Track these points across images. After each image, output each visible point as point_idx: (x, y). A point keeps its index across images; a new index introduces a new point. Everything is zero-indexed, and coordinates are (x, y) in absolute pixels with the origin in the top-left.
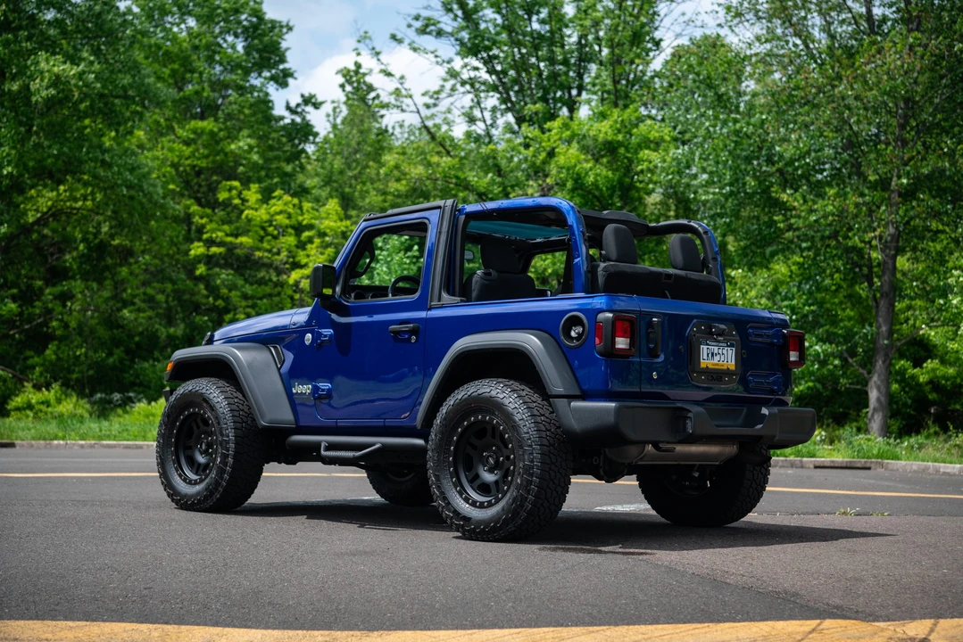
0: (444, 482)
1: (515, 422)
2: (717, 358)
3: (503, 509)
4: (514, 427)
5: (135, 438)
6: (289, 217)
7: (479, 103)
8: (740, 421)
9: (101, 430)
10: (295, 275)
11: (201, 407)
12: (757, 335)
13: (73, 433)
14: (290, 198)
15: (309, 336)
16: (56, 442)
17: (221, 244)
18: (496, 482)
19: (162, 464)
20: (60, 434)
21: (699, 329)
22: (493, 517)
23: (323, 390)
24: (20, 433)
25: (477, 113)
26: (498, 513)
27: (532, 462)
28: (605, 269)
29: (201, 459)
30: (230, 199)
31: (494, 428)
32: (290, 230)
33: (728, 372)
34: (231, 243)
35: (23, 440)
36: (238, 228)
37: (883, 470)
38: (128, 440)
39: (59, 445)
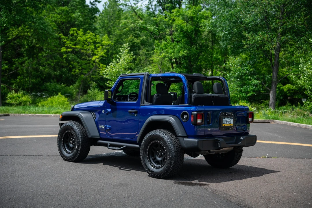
0: (146, 160)
1: (167, 144)
2: (227, 123)
3: (163, 169)
4: (167, 146)
5: (46, 113)
6: (92, 39)
7: (151, 3)
8: (234, 141)
9: (36, 110)
10: (94, 58)
11: (71, 131)
12: (239, 114)
13: (27, 111)
14: (92, 33)
15: (104, 111)
16: (22, 114)
17: (71, 48)
18: (161, 161)
19: (59, 146)
20: (23, 112)
21: (222, 114)
22: (160, 171)
23: (108, 128)
24: (11, 111)
25: (150, 6)
26: (162, 170)
27: (172, 156)
28: (194, 96)
29: (71, 146)
30: (74, 33)
31: (160, 145)
32: (92, 43)
33: (231, 127)
34: (74, 47)
35: (12, 113)
36: (76, 43)
37: (274, 123)
38: (44, 114)
39: (23, 115)
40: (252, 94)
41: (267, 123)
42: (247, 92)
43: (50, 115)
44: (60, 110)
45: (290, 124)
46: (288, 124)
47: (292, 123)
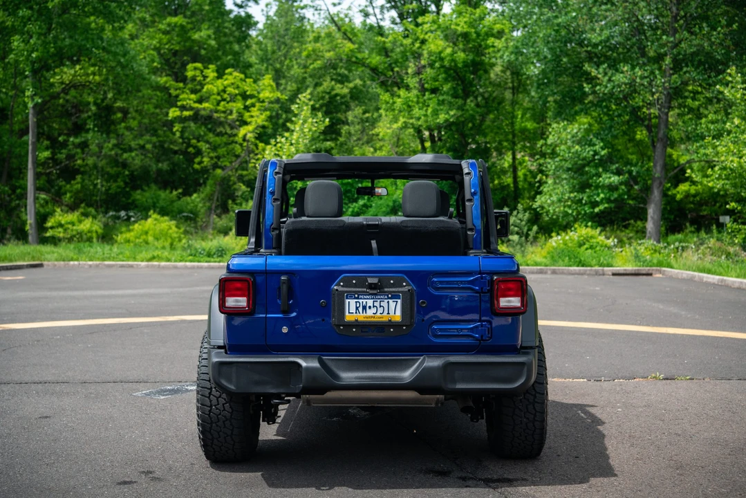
5: (128, 259)
6: (238, 87)
7: (371, 3)
9: (104, 254)
10: (243, 131)
13: (84, 256)
14: (238, 74)
16: (72, 263)
17: (191, 109)
20: (75, 257)
24: (47, 256)
25: (370, 10)
30: (196, 76)
32: (239, 97)
34: (197, 107)
35: (49, 261)
36: (201, 97)
37: (661, 276)
38: (123, 261)
39: (74, 265)
40: (605, 208)
41: (644, 277)
42: (595, 204)
43: (137, 265)
44: (160, 253)
45: (701, 279)
46: (696, 279)
47: (705, 275)
